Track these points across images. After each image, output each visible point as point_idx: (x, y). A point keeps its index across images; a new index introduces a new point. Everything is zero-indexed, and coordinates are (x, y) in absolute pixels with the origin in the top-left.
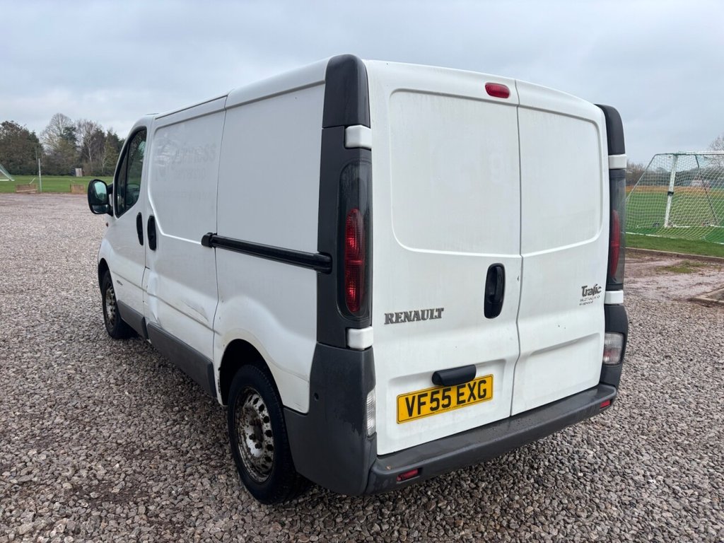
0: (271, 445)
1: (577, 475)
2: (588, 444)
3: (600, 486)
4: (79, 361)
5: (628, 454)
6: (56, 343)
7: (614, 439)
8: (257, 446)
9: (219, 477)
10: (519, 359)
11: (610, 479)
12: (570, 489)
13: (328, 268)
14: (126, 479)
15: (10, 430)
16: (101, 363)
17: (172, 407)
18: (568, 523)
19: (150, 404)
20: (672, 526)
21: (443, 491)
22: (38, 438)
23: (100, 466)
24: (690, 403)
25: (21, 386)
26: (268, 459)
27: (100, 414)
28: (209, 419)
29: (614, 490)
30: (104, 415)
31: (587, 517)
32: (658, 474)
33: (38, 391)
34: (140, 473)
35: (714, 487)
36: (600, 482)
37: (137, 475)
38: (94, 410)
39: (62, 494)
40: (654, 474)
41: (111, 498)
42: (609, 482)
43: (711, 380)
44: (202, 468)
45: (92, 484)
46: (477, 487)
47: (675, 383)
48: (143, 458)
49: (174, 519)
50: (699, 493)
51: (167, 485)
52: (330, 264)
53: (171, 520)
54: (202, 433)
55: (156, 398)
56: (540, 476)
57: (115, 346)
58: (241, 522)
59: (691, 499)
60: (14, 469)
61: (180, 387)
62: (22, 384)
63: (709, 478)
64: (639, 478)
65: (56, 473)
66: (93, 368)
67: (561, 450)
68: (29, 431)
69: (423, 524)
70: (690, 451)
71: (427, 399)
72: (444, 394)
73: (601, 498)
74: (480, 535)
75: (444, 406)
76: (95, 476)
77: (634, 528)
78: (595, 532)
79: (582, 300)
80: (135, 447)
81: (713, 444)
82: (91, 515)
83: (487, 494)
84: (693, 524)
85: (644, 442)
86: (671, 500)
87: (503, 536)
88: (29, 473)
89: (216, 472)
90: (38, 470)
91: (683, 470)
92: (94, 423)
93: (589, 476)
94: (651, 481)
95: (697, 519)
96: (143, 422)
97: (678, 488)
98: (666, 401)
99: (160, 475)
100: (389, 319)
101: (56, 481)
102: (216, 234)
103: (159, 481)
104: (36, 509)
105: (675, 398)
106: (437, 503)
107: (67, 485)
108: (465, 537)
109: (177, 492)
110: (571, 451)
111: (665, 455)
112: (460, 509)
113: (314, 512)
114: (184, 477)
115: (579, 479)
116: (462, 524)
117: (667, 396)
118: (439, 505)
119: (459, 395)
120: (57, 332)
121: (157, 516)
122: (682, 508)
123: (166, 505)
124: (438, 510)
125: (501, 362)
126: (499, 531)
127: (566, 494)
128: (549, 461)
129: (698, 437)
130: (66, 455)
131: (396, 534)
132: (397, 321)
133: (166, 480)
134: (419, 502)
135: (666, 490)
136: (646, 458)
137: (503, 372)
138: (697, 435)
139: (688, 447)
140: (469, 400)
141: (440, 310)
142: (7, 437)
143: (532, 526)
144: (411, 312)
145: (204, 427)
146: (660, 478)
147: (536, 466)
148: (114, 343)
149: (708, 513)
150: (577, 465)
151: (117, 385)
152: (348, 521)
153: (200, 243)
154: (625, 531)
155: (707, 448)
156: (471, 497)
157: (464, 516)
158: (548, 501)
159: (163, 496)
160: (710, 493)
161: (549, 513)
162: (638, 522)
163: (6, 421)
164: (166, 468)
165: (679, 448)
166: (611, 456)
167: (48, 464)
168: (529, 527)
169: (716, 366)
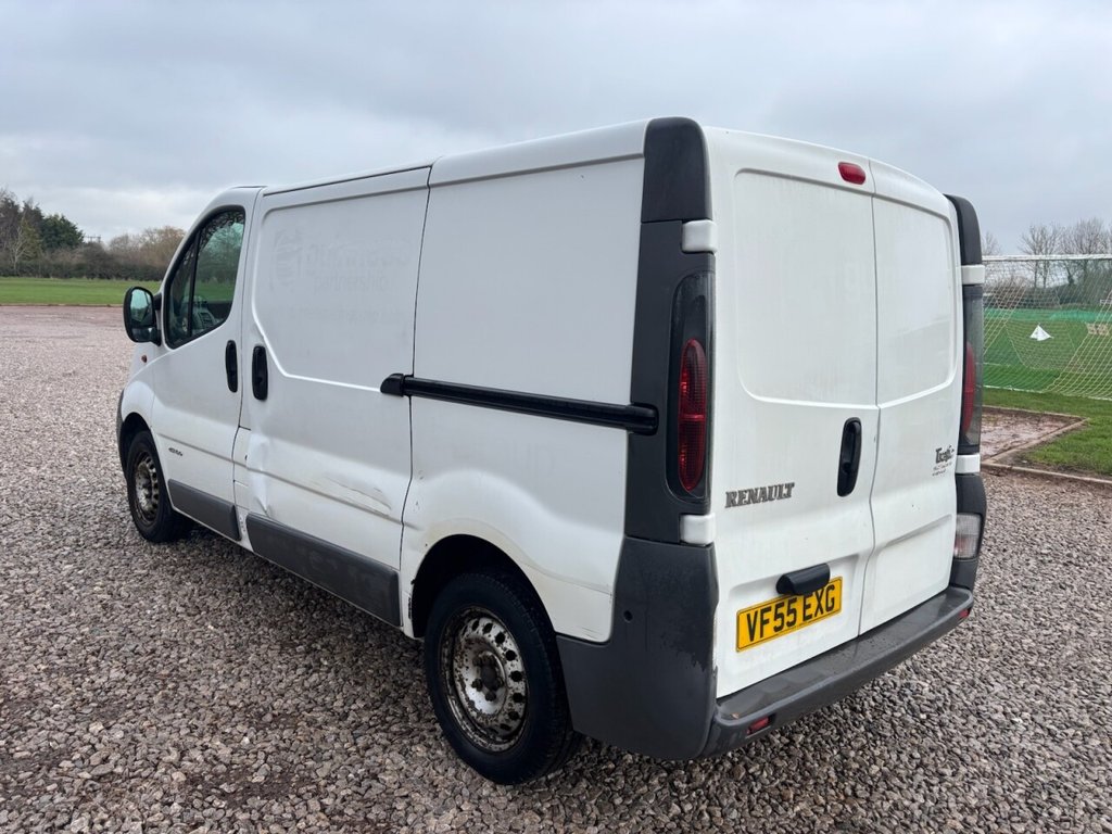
0: (520, 694)
1: (918, 717)
2: (917, 673)
3: (954, 731)
4: (109, 579)
5: (973, 684)
6: (57, 552)
7: (948, 665)
8: (488, 698)
9: (413, 749)
10: (874, 553)
11: (964, 721)
12: (916, 738)
13: (651, 427)
14: (269, 760)
15: (42, 695)
16: (147, 582)
17: (294, 646)
18: (933, 785)
19: (254, 643)
20: (1067, 781)
21: (747, 751)
22: (94, 705)
23: (218, 743)
24: (1025, 610)
25: (28, 622)
26: (513, 715)
27: (181, 661)
28: (360, 662)
29: (974, 735)
30: (188, 663)
31: (953, 775)
32: (1022, 711)
33: (61, 630)
34: (286, 749)
35: (1097, 723)
36: (952, 725)
37: (283, 753)
38: (168, 657)
39: (176, 791)
40: (1016, 710)
41: (256, 790)
42: (964, 724)
43: (1040, 578)
44: (381, 737)
45: (216, 771)
46: (792, 742)
47: (996, 583)
48: (281, 726)
49: (370, 816)
50: (1083, 733)
51: (337, 766)
52: (655, 420)
53: (365, 818)
54: (357, 683)
55: (261, 633)
56: (869, 722)
57: (158, 553)
58: (476, 813)
59: (1075, 741)
60: (77, 756)
61: (292, 614)
62: (29, 618)
63: (1088, 712)
64: (998, 717)
65: (152, 758)
66: (137, 590)
67: (884, 684)
68: (74, 693)
69: (739, 800)
70: (1050, 677)
71: (770, 615)
72: (789, 607)
73: (961, 748)
74: (823, 810)
75: (790, 624)
76: (216, 758)
77: (1020, 785)
78: (972, 794)
79: (935, 469)
80: (261, 710)
81: (1075, 665)
82: (236, 820)
83: (809, 751)
84: (1089, 775)
85: (988, 667)
86: (1049, 743)
87: (854, 809)
88: (105, 761)
89: (405, 742)
90: (119, 755)
91: (1051, 703)
92: (177, 675)
93: (935, 716)
94: (1016, 720)
95: (1092, 768)
96: (258, 672)
97: (1053, 727)
98: (993, 609)
99: (319, 750)
100: (733, 500)
101: (156, 770)
102: (412, 376)
103: (321, 760)
104: (142, 817)
105: (1004, 603)
106: (746, 767)
107: (178, 776)
108: (803, 814)
109: (356, 775)
110: (899, 684)
111: (1021, 683)
112: (781, 775)
113: (576, 792)
114: (358, 751)
115: (922, 722)
116: (792, 796)
117: (992, 602)
118: (751, 771)
119: (806, 607)
120: (48, 533)
121: (341, 813)
122: (1067, 754)
123: (348, 795)
124: (751, 777)
125: (853, 559)
126: (844, 801)
127: (913, 744)
128: (874, 700)
129: (1053, 656)
130: (154, 728)
131: (706, 816)
132: (740, 504)
133: (331, 757)
134: (721, 769)
135: (1039, 730)
136: (998, 688)
137: (853, 572)
138: (1051, 654)
139: (1045, 671)
140: (816, 615)
141: (790, 486)
142: (40, 707)
143: (887, 793)
144: (756, 490)
145: (357, 674)
146: (1026, 715)
147: (858, 707)
148: (155, 549)
149: (1103, 759)
150: (913, 702)
151: (189, 615)
152: (630, 802)
153: (378, 390)
154: (1009, 790)
155: (1070, 671)
156: (790, 756)
157: (791, 785)
158: (894, 756)
159: (338, 783)
160: (1096, 731)
161: (903, 772)
162: (1021, 777)
163: (27, 680)
164: (323, 739)
165: (1035, 672)
166: (954, 689)
167: (130, 744)
168: (884, 793)
169: (1040, 558)
